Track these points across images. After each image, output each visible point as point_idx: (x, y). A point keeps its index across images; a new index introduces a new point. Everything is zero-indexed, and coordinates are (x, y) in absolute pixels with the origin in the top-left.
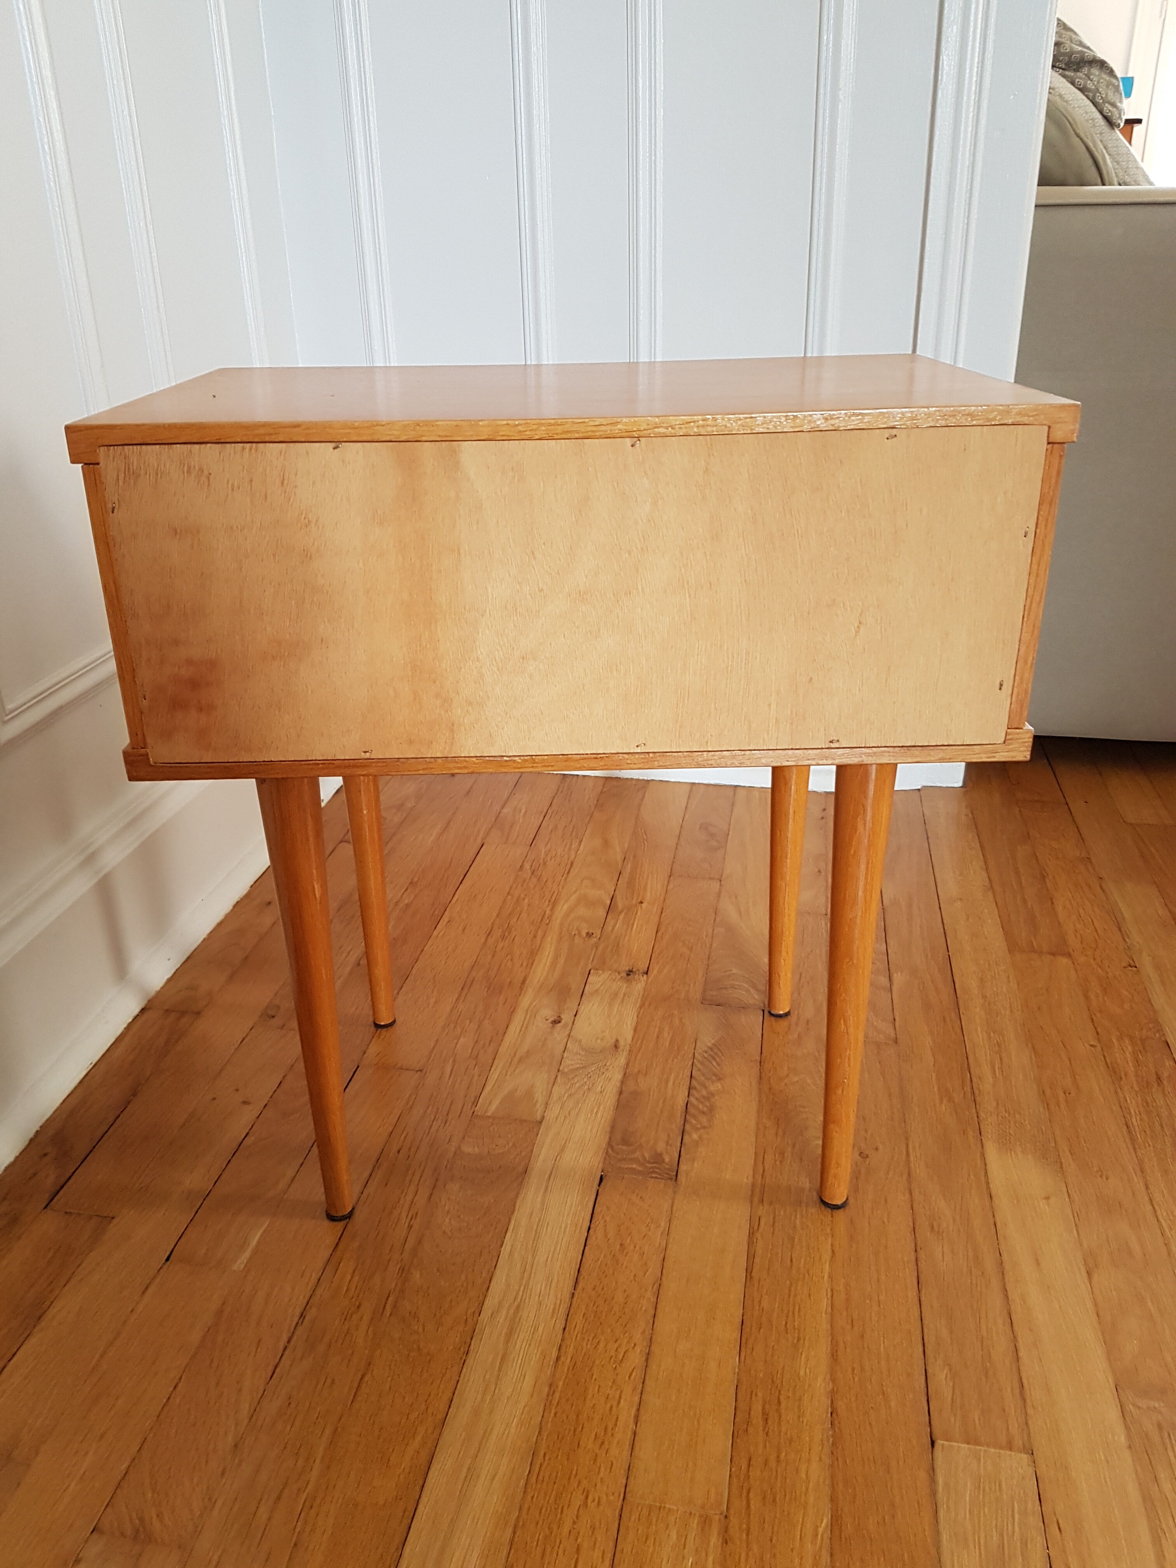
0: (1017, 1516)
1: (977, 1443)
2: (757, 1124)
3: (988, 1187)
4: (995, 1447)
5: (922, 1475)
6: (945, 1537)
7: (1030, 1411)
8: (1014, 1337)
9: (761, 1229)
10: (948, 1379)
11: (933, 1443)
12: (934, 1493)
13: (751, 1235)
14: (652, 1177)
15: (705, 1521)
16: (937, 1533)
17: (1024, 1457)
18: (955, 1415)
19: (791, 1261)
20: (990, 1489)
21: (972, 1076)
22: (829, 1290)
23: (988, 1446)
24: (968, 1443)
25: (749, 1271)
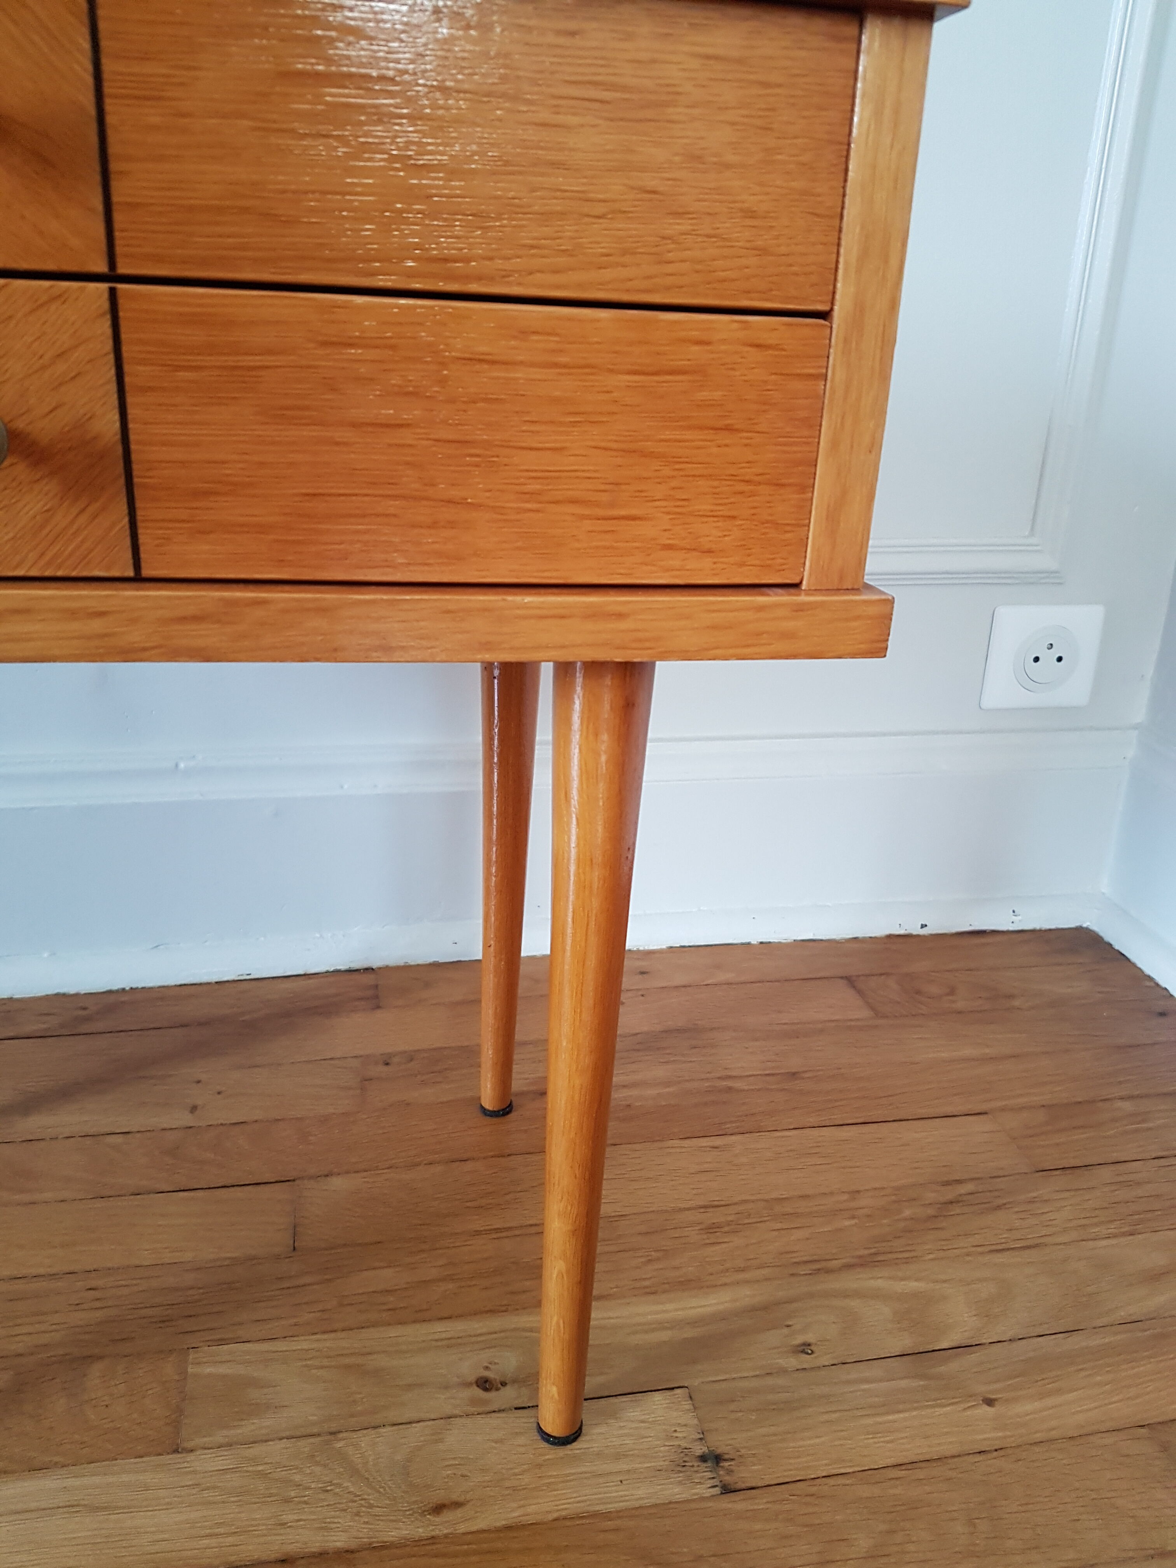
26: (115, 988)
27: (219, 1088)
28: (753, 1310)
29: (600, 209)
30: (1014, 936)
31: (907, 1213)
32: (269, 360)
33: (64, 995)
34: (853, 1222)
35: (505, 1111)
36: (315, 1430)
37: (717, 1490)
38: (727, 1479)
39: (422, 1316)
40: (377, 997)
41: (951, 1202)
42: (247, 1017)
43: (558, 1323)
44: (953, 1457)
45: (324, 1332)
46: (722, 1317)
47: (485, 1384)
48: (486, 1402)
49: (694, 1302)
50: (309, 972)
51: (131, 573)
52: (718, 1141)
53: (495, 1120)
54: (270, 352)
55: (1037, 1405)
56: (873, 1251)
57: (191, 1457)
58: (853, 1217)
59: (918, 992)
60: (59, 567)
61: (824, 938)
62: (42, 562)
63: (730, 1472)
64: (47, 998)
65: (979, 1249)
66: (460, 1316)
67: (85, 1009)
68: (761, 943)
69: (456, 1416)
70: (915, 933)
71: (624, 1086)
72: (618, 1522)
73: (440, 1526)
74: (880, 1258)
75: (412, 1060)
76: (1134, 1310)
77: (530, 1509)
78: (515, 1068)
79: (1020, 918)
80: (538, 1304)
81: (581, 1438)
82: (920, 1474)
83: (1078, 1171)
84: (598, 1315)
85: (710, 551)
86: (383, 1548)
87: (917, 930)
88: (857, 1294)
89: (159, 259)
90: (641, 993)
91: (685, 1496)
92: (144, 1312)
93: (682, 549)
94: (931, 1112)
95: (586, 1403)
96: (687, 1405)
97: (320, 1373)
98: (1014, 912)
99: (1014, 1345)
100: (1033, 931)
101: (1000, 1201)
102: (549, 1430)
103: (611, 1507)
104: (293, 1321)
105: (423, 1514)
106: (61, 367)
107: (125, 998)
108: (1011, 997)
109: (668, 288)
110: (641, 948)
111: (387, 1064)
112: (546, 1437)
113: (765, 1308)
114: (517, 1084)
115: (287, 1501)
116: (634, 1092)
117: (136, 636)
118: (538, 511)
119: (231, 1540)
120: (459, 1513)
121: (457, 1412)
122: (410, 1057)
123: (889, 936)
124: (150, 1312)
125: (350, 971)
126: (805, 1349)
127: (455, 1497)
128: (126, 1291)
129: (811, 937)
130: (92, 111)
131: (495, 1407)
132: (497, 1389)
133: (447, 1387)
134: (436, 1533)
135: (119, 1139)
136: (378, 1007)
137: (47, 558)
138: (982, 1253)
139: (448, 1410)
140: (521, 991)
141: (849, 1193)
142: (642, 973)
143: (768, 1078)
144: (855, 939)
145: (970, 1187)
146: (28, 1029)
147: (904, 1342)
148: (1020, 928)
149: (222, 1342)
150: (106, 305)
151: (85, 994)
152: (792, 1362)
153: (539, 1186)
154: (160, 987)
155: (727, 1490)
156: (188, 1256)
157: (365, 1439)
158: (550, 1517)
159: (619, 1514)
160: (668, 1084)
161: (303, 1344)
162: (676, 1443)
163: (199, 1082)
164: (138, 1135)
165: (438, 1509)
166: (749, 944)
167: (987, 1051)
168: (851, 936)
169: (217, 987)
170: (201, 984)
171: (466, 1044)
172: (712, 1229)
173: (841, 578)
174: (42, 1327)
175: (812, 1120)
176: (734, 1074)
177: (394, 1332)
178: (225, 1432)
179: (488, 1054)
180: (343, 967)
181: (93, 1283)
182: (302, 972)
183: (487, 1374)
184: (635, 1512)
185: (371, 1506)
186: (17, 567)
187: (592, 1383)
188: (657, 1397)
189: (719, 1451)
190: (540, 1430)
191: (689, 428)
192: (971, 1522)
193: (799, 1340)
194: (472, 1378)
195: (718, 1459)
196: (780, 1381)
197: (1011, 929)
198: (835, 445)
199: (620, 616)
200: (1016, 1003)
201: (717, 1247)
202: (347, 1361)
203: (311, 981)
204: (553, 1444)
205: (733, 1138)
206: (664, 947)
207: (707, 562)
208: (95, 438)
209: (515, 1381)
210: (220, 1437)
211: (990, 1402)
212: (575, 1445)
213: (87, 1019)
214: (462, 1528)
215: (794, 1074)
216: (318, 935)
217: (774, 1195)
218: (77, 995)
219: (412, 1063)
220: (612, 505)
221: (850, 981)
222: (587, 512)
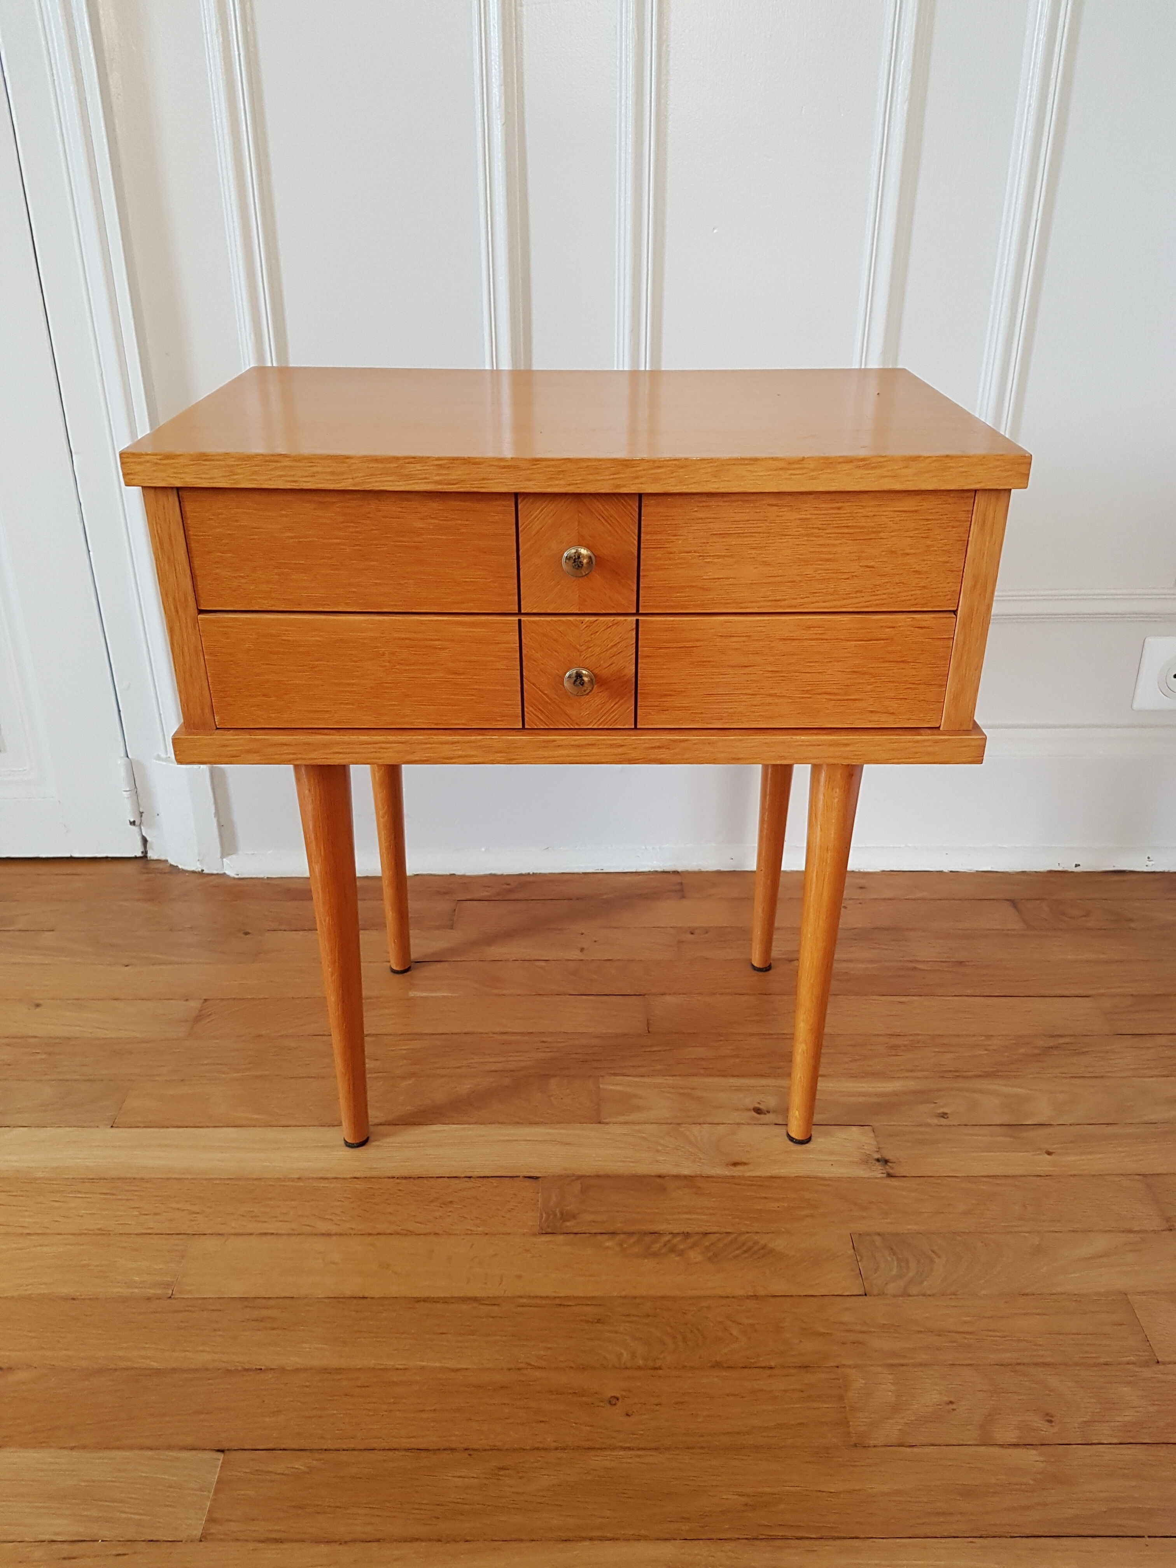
0: (137, 1517)
1: (217, 1491)
2: (642, 1297)
3: (584, 1539)
4: (211, 1506)
5: (189, 1440)
6: (127, 1454)
7: (251, 1546)
8: (346, 1542)
9: (481, 1307)
10: (293, 1470)
11: (222, 1451)
12: (169, 1448)
13: (475, 1299)
14: (541, 1214)
15: (168, 1285)
16: (131, 1448)
17: (198, 1533)
18: (251, 1473)
19: (442, 1334)
20: (168, 1496)
21: (812, 1541)
22: (405, 1367)
23: (214, 1500)
24: (217, 1482)
25: (426, 1300)
26: (524, 872)
27: (595, 939)
28: (914, 1092)
29: (846, 576)
30: (1148, 875)
31: (1022, 1050)
32: (698, 644)
33: (495, 875)
34: (986, 1052)
35: (767, 969)
36: (669, 1121)
37: (885, 1175)
38: (891, 1171)
39: (723, 1074)
40: (682, 890)
41: (1052, 1048)
42: (605, 897)
43: (800, 1077)
44: (1021, 1176)
45: (670, 1076)
46: (896, 1094)
47: (758, 1111)
48: (759, 1119)
49: (879, 1085)
50: (639, 871)
51: (633, 727)
52: (904, 999)
53: (761, 973)
54: (698, 641)
55: (1078, 1158)
56: (995, 1069)
57: (607, 1126)
58: (986, 1050)
59: (1063, 914)
60: (604, 725)
61: (999, 870)
62: (599, 723)
63: (892, 1168)
64: (485, 876)
65: (1064, 1075)
66: (743, 1076)
67: (508, 884)
68: (951, 872)
69: (742, 1124)
70: (1070, 870)
71: (844, 961)
72: (829, 1182)
73: (737, 1171)
74: (1000, 1074)
75: (707, 933)
76: (1153, 1117)
77: (782, 1171)
78: (774, 944)
79: (1153, 863)
80: (789, 1075)
81: (811, 1142)
82: (999, 1182)
83: (1144, 1037)
84: (822, 1084)
85: (893, 713)
86: (708, 1177)
87: (1072, 868)
88: (980, 1091)
89: (657, 607)
90: (859, 901)
91: (866, 1176)
92: (572, 1056)
93: (879, 712)
94: (1052, 993)
95: (814, 1127)
96: (872, 1135)
97: (669, 1095)
98: (1149, 858)
99: (1072, 1127)
100: (1163, 873)
101: (1084, 1050)
102: (793, 1135)
103: (827, 1175)
104: (652, 1068)
105: (727, 1165)
106: (615, 649)
107: (531, 879)
108: (1131, 920)
109: (877, 605)
110: (862, 870)
111: (692, 934)
112: (791, 1139)
113: (922, 1092)
114: (775, 954)
115: (658, 1151)
116: (851, 965)
117: (634, 755)
118: (810, 698)
119: (631, 1164)
120: (746, 1167)
121: (743, 1122)
122: (707, 931)
123: (1050, 872)
124: (577, 1056)
125: (664, 872)
126: (944, 1115)
127: (744, 1160)
128: (562, 1045)
129: (989, 869)
130: (636, 554)
131: (765, 1122)
132: (765, 1114)
133: (737, 1110)
134: (734, 1174)
135: (543, 964)
136: (683, 897)
137: (600, 721)
138: (1066, 1078)
139: (738, 1121)
140: (780, 895)
141: (985, 1036)
142: (861, 888)
143: (942, 964)
144: (1023, 872)
145: (1067, 1040)
146: (476, 896)
147: (1006, 1119)
148: (1153, 870)
149: (615, 1074)
150: (634, 626)
151: (507, 875)
152: (935, 1121)
153: (792, 1013)
154: (549, 874)
155: (889, 1175)
156: (591, 1030)
157: (696, 1129)
158: (794, 1175)
159: (830, 1179)
160: (872, 961)
161: (658, 1080)
162: (863, 1151)
163: (582, 934)
164: (553, 962)
165: (735, 1164)
166: (941, 872)
167: (1102, 956)
168: (1021, 870)
169: (583, 876)
170: (573, 873)
171: (740, 925)
172: (895, 1047)
173: (961, 725)
174: (522, 1058)
175: (969, 992)
176: (919, 959)
177: (707, 1080)
178: (624, 1117)
179: (758, 934)
180: (659, 870)
181: (544, 1039)
182: (634, 870)
183: (758, 1106)
184: (839, 1179)
185: (700, 1159)
186: (588, 725)
187: (816, 1118)
188: (854, 1128)
189: (887, 1158)
190: (788, 1135)
191: (884, 662)
192: (1024, 1206)
193: (941, 1110)
194: (751, 1107)
195: (886, 1162)
196: (928, 1130)
197: (1145, 870)
198: (958, 667)
199: (847, 745)
200: (1133, 925)
201: (897, 1057)
202: (682, 1091)
203: (640, 877)
204: (795, 1142)
205: (914, 998)
206: (878, 870)
207: (892, 718)
208: (625, 675)
209: (774, 1112)
210: (621, 1119)
211: (1049, 1153)
212: (807, 1145)
213: (510, 891)
214: (748, 1174)
215: (961, 962)
216: (644, 847)
217: (936, 1033)
218: (502, 875)
219: (707, 935)
220: (845, 694)
221: (1013, 903)
222: (832, 697)
